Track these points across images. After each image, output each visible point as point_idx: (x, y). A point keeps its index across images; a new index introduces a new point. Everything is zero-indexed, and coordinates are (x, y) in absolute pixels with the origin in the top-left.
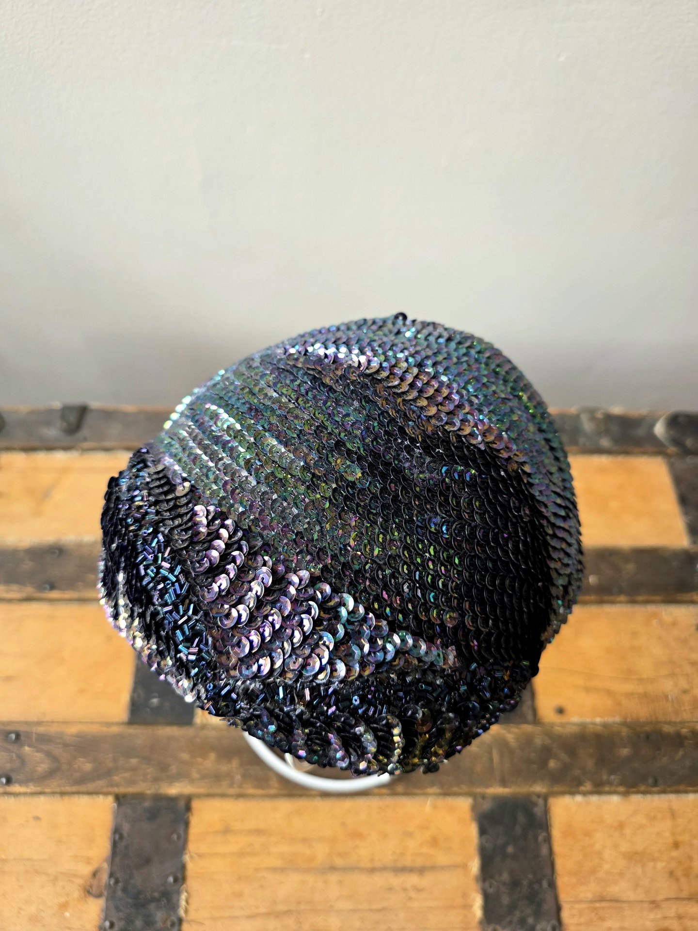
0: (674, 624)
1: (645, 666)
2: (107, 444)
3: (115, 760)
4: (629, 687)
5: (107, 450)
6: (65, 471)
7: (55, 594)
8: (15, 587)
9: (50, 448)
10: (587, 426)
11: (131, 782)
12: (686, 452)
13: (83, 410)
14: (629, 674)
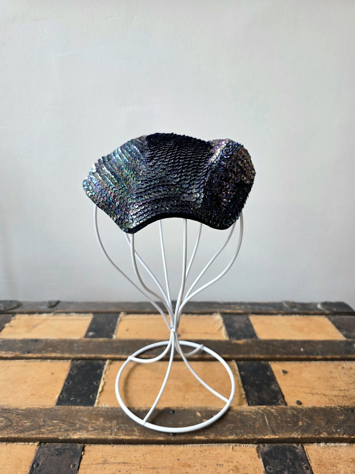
0: (351, 368)
1: (341, 384)
2: (67, 310)
3: (44, 421)
4: (336, 393)
5: (67, 313)
6: (45, 320)
7: (30, 355)
8: (10, 352)
9: (41, 313)
10: (286, 305)
11: (51, 432)
12: (334, 314)
13: (58, 302)
14: (333, 387)
